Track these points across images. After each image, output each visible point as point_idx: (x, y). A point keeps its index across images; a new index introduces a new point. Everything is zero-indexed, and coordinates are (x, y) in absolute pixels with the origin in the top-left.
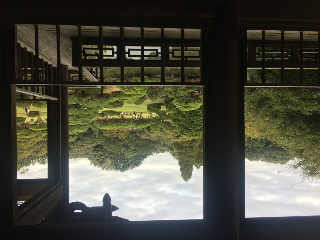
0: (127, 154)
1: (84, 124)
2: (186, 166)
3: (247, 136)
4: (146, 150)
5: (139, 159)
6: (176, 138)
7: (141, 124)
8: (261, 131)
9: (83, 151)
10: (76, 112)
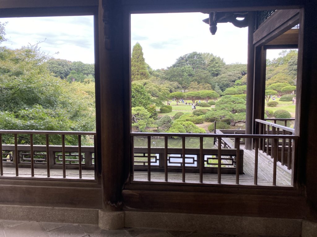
0: (190, 69)
1: (228, 96)
2: (138, 58)
3: (84, 84)
4: (173, 72)
5: (180, 63)
6: (147, 83)
7: (177, 95)
8: (74, 90)
9: (230, 71)
10: (235, 106)
